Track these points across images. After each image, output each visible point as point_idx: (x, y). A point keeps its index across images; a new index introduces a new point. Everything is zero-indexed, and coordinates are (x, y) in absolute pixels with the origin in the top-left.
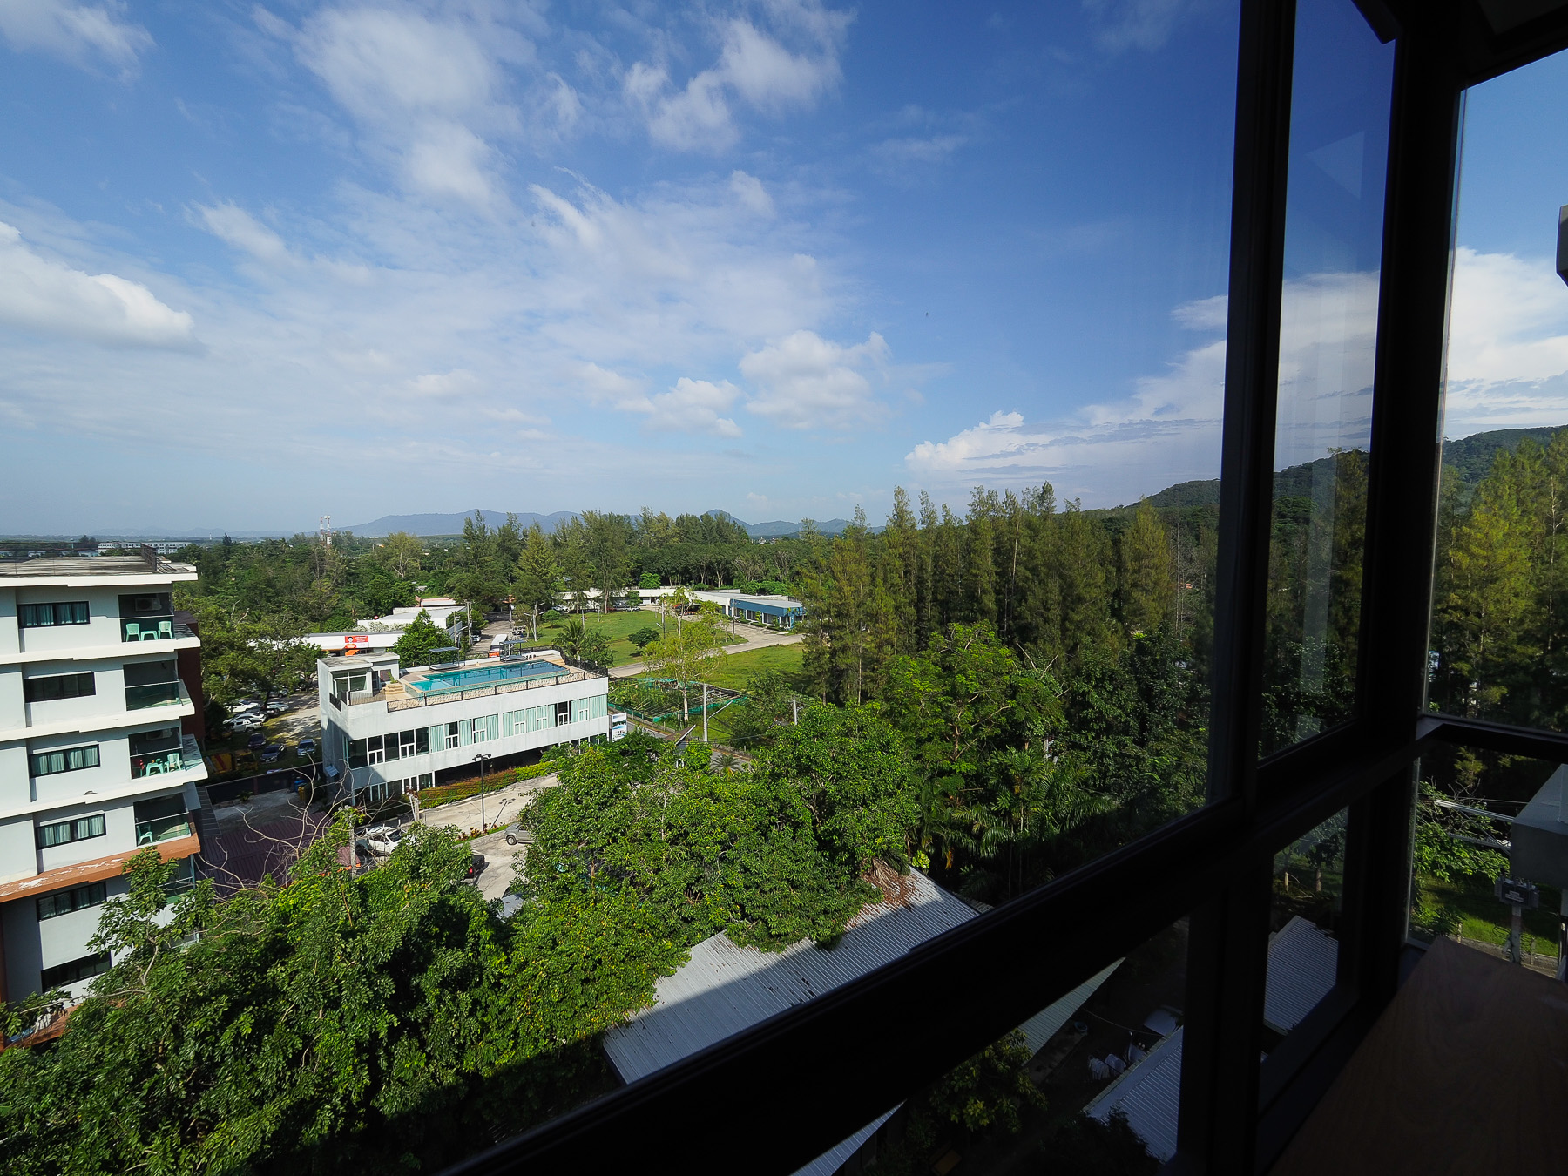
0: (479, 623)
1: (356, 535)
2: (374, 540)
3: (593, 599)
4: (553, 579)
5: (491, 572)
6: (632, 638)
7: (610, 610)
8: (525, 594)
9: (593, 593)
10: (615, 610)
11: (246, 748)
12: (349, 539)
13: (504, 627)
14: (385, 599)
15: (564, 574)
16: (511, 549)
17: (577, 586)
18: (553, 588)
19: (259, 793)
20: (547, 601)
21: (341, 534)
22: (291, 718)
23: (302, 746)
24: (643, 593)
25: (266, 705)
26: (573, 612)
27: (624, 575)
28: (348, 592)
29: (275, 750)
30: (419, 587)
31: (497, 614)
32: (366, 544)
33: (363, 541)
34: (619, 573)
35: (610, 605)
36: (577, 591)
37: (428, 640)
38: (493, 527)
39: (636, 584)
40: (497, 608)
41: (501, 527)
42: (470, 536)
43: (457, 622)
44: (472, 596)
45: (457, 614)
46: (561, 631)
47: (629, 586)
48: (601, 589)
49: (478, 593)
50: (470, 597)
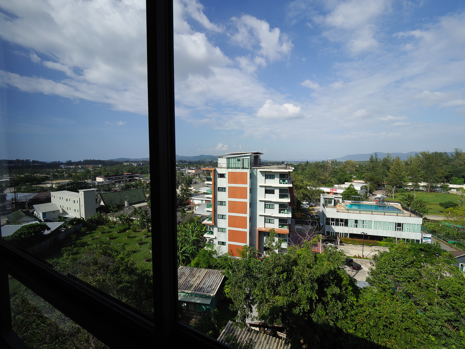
0: (372, 190)
1: (338, 161)
2: (343, 162)
3: (423, 186)
4: (403, 177)
5: (378, 173)
6: (441, 204)
7: (431, 191)
8: (390, 182)
9: (423, 184)
10: (434, 192)
11: (304, 213)
12: (336, 162)
13: (380, 192)
14: (343, 179)
15: (409, 175)
16: (387, 166)
17: (415, 180)
18: (403, 180)
19: (305, 225)
20: (400, 185)
21: (334, 160)
22: (315, 208)
23: (316, 216)
24: (451, 186)
25: (310, 203)
26: (411, 190)
27: (441, 178)
28: (333, 177)
29: (310, 215)
30: (354, 177)
31: (380, 188)
32: (340, 163)
33: (339, 162)
34: (438, 177)
35: (432, 189)
36: (415, 182)
37: (352, 193)
38: (381, 158)
39: (448, 182)
40: (379, 186)
41: (384, 158)
42: (372, 161)
43: (364, 189)
44: (370, 180)
45: (364, 186)
46: (403, 196)
47: (443, 182)
48: (427, 182)
49: (373, 180)
50: (370, 181)
